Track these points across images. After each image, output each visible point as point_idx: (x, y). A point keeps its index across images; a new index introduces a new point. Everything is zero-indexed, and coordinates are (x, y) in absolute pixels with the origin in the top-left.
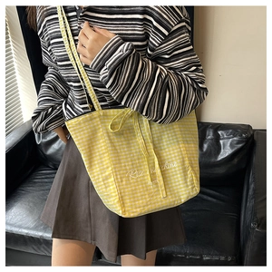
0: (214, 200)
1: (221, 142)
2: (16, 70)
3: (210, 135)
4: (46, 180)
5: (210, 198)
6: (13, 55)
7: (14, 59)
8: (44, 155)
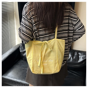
0: (76, 75)
1: (80, 56)
2: (15, 28)
3: (76, 54)
4: (22, 64)
5: (75, 74)
6: (15, 24)
7: (15, 25)
8: (22, 56)
